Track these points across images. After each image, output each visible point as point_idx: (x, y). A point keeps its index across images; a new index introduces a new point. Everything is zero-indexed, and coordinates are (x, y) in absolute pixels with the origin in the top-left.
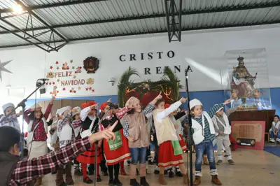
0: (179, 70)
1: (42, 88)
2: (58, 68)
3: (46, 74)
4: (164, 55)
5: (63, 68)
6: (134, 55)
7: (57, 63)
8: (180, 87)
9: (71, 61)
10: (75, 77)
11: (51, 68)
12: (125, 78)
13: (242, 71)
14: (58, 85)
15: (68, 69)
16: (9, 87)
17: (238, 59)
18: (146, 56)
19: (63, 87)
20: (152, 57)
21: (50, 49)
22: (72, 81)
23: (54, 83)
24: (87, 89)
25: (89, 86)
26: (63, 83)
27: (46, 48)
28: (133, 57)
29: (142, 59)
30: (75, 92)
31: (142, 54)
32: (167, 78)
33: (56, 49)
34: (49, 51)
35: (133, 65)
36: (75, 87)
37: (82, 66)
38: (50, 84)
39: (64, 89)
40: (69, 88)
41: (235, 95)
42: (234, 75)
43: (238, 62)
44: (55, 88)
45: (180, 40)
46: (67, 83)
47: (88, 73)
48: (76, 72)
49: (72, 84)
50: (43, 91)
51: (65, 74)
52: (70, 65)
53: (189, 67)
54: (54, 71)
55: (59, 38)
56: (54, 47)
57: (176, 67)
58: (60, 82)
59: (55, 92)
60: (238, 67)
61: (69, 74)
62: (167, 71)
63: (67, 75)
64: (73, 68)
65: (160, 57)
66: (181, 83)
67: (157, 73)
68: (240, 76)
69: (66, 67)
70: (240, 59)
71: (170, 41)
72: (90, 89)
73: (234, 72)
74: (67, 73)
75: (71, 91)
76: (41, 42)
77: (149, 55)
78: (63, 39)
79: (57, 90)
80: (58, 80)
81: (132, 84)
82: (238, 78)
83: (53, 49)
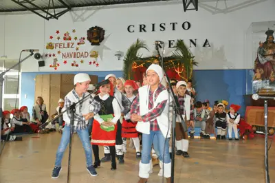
0: (195, 44)
1: (41, 60)
2: (59, 38)
3: (46, 45)
4: (179, 27)
5: (65, 39)
6: (144, 26)
7: (58, 32)
8: (195, 63)
9: (74, 31)
10: (77, 49)
11: (51, 37)
12: (133, 51)
13: (270, 48)
14: (59, 57)
15: (70, 39)
16: (4, 58)
17: (266, 33)
18: (157, 27)
19: (64, 59)
20: (164, 29)
21: (49, 16)
22: (75, 53)
23: (54, 55)
24: (90, 63)
25: (92, 59)
26: (64, 56)
27: (45, 15)
28: (142, 28)
29: (153, 30)
30: (77, 66)
31: (153, 25)
32: (180, 53)
33: (56, 17)
34: (47, 19)
35: (142, 37)
36: (78, 61)
37: (86, 36)
38: (50, 56)
39: (65, 62)
40: (70, 60)
41: (259, 75)
42: (259, 52)
43: (266, 36)
44: (56, 60)
45: (197, 9)
46: (68, 56)
47: (92, 44)
48: (78, 44)
49: (74, 57)
50: (42, 64)
51: (66, 46)
52: (72, 35)
53: (207, 41)
54: (54, 41)
55: (60, 4)
56: (53, 14)
57: (191, 41)
58: (61, 54)
59: (55, 65)
60: (266, 43)
61: (71, 45)
62: (180, 45)
63: (68, 47)
64: (76, 39)
65: (174, 29)
66: (195, 60)
67: (170, 47)
68: (267, 53)
69: (67, 37)
70: (270, 33)
71: (185, 9)
72: (94, 62)
73: (260, 48)
74: (68, 44)
75: (73, 65)
76: (38, 8)
77: (161, 26)
78: (65, 6)
79: (57, 62)
80: (59, 52)
81: (140, 58)
82: (264, 56)
83: (52, 17)
